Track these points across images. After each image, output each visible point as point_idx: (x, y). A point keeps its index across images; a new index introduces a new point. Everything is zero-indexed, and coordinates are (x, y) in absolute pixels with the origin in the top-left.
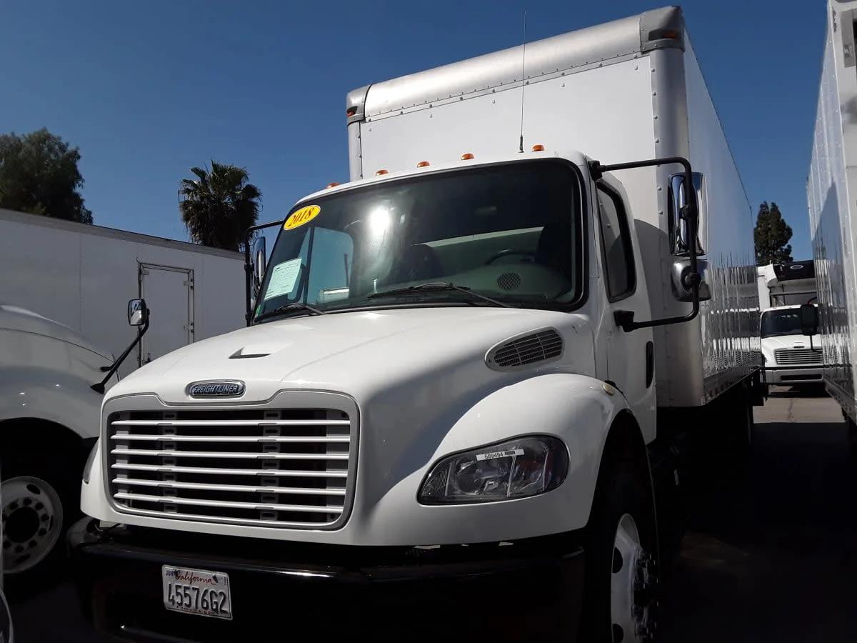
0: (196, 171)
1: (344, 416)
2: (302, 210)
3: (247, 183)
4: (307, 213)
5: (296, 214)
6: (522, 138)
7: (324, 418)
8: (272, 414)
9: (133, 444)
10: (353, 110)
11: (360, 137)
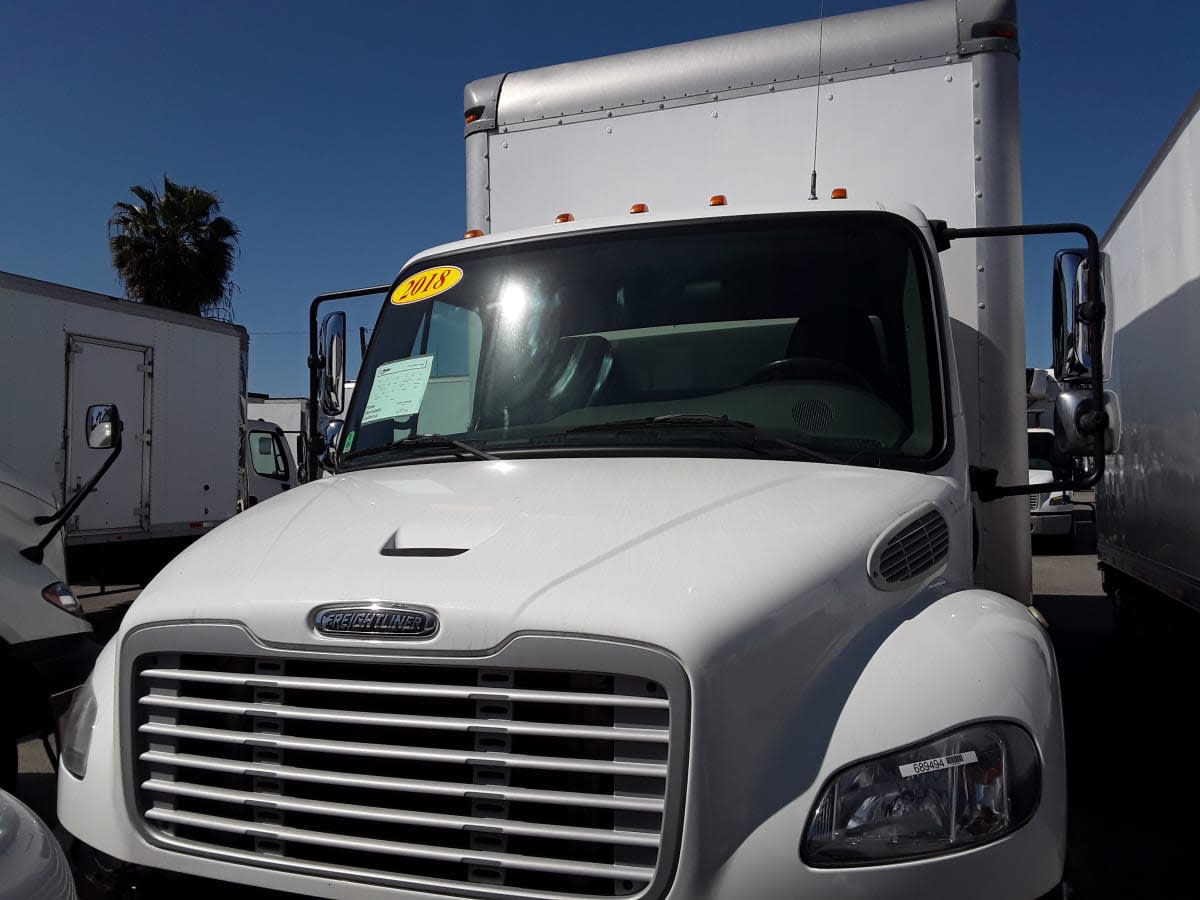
0: (140, 192)
1: (653, 689)
2: (428, 273)
3: (219, 215)
4: (438, 278)
5: (416, 277)
6: (814, 175)
7: (610, 691)
8: (495, 677)
9: (186, 717)
10: (477, 112)
11: (487, 157)
